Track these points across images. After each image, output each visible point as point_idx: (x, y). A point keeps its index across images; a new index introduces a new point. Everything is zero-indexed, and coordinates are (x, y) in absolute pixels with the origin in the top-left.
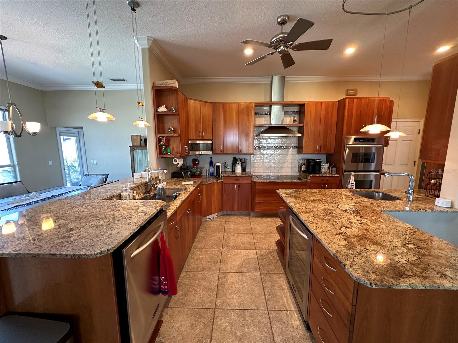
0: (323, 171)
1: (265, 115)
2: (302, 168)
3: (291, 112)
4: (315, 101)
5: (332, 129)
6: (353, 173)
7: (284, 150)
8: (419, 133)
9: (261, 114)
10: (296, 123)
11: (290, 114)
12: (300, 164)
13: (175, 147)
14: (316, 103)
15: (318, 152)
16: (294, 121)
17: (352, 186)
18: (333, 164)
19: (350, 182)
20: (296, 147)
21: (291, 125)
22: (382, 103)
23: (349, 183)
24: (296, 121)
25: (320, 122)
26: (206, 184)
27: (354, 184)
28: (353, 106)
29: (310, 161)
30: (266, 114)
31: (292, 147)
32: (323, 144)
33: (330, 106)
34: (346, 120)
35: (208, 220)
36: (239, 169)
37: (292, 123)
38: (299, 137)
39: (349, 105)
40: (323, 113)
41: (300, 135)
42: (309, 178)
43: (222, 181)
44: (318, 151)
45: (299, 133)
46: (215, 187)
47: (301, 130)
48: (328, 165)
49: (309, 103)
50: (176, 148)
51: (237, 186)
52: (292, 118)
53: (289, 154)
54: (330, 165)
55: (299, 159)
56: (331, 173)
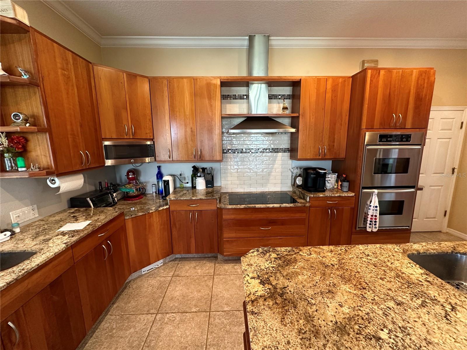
0: (329, 185)
1: (239, 100)
2: (297, 182)
3: (280, 95)
4: (316, 77)
5: (342, 121)
6: (376, 191)
7: (270, 153)
8: (461, 127)
9: (234, 99)
10: (287, 112)
11: (278, 99)
12: (294, 175)
13: (41, 155)
14: (319, 80)
15: (320, 157)
16: (285, 108)
17: (375, 212)
18: (344, 176)
19: (372, 204)
20: (288, 149)
21: (279, 114)
22: (423, 77)
23: (370, 206)
24: (286, 108)
25: (324, 109)
26: (132, 218)
27: (378, 208)
28: (378, 82)
29: (309, 171)
30: (242, 99)
31: (282, 148)
32: (329, 145)
33: (340, 85)
34: (367, 106)
35: (143, 273)
36: (201, 184)
37: (281, 112)
38: (292, 133)
39: (372, 81)
40: (329, 95)
41: (293, 130)
42: (308, 199)
43: (167, 208)
44: (321, 155)
45: (293, 126)
46: (155, 220)
47: (294, 123)
48: (336, 176)
49: (307, 79)
50: (43, 156)
51: (194, 215)
52: (282, 106)
53: (277, 159)
54: (338, 177)
55: (293, 167)
56: (340, 188)
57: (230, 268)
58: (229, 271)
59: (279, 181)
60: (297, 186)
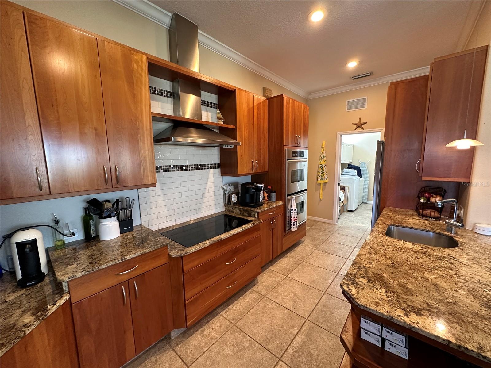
1: (161, 96)
2: (232, 199)
6: (294, 197)
9: (153, 93)
11: (206, 106)
12: (227, 193)
14: (248, 94)
16: (220, 118)
17: (295, 214)
18: (270, 187)
19: (293, 208)
20: (218, 164)
28: (289, 107)
30: (165, 96)
31: (213, 164)
32: (258, 160)
33: (261, 104)
37: (214, 122)
42: (257, 216)
43: (66, 302)
49: (240, 91)
53: (209, 177)
55: (224, 184)
56: (268, 199)
57: (200, 339)
58: (203, 344)
59: (213, 202)
60: (233, 204)
